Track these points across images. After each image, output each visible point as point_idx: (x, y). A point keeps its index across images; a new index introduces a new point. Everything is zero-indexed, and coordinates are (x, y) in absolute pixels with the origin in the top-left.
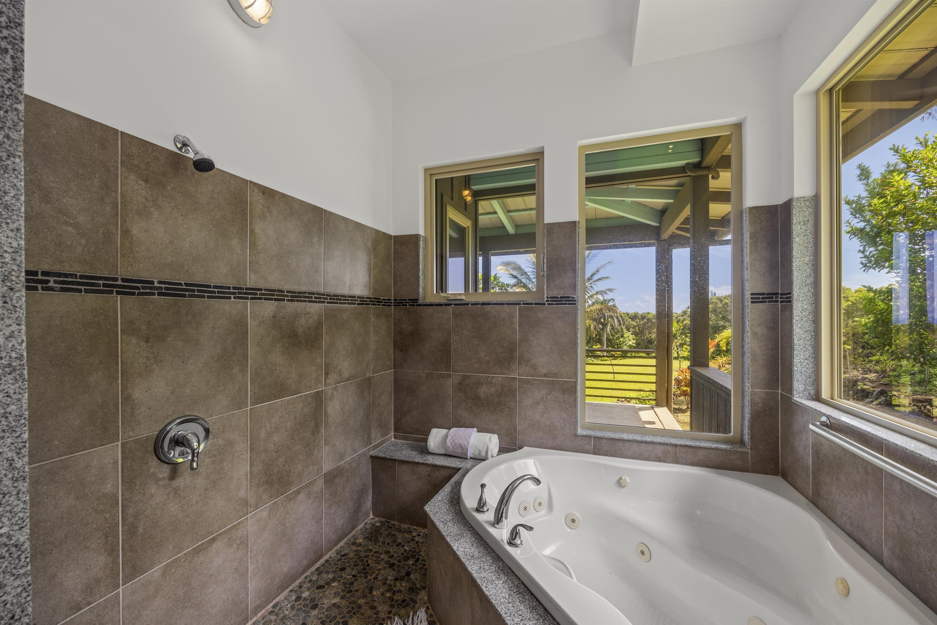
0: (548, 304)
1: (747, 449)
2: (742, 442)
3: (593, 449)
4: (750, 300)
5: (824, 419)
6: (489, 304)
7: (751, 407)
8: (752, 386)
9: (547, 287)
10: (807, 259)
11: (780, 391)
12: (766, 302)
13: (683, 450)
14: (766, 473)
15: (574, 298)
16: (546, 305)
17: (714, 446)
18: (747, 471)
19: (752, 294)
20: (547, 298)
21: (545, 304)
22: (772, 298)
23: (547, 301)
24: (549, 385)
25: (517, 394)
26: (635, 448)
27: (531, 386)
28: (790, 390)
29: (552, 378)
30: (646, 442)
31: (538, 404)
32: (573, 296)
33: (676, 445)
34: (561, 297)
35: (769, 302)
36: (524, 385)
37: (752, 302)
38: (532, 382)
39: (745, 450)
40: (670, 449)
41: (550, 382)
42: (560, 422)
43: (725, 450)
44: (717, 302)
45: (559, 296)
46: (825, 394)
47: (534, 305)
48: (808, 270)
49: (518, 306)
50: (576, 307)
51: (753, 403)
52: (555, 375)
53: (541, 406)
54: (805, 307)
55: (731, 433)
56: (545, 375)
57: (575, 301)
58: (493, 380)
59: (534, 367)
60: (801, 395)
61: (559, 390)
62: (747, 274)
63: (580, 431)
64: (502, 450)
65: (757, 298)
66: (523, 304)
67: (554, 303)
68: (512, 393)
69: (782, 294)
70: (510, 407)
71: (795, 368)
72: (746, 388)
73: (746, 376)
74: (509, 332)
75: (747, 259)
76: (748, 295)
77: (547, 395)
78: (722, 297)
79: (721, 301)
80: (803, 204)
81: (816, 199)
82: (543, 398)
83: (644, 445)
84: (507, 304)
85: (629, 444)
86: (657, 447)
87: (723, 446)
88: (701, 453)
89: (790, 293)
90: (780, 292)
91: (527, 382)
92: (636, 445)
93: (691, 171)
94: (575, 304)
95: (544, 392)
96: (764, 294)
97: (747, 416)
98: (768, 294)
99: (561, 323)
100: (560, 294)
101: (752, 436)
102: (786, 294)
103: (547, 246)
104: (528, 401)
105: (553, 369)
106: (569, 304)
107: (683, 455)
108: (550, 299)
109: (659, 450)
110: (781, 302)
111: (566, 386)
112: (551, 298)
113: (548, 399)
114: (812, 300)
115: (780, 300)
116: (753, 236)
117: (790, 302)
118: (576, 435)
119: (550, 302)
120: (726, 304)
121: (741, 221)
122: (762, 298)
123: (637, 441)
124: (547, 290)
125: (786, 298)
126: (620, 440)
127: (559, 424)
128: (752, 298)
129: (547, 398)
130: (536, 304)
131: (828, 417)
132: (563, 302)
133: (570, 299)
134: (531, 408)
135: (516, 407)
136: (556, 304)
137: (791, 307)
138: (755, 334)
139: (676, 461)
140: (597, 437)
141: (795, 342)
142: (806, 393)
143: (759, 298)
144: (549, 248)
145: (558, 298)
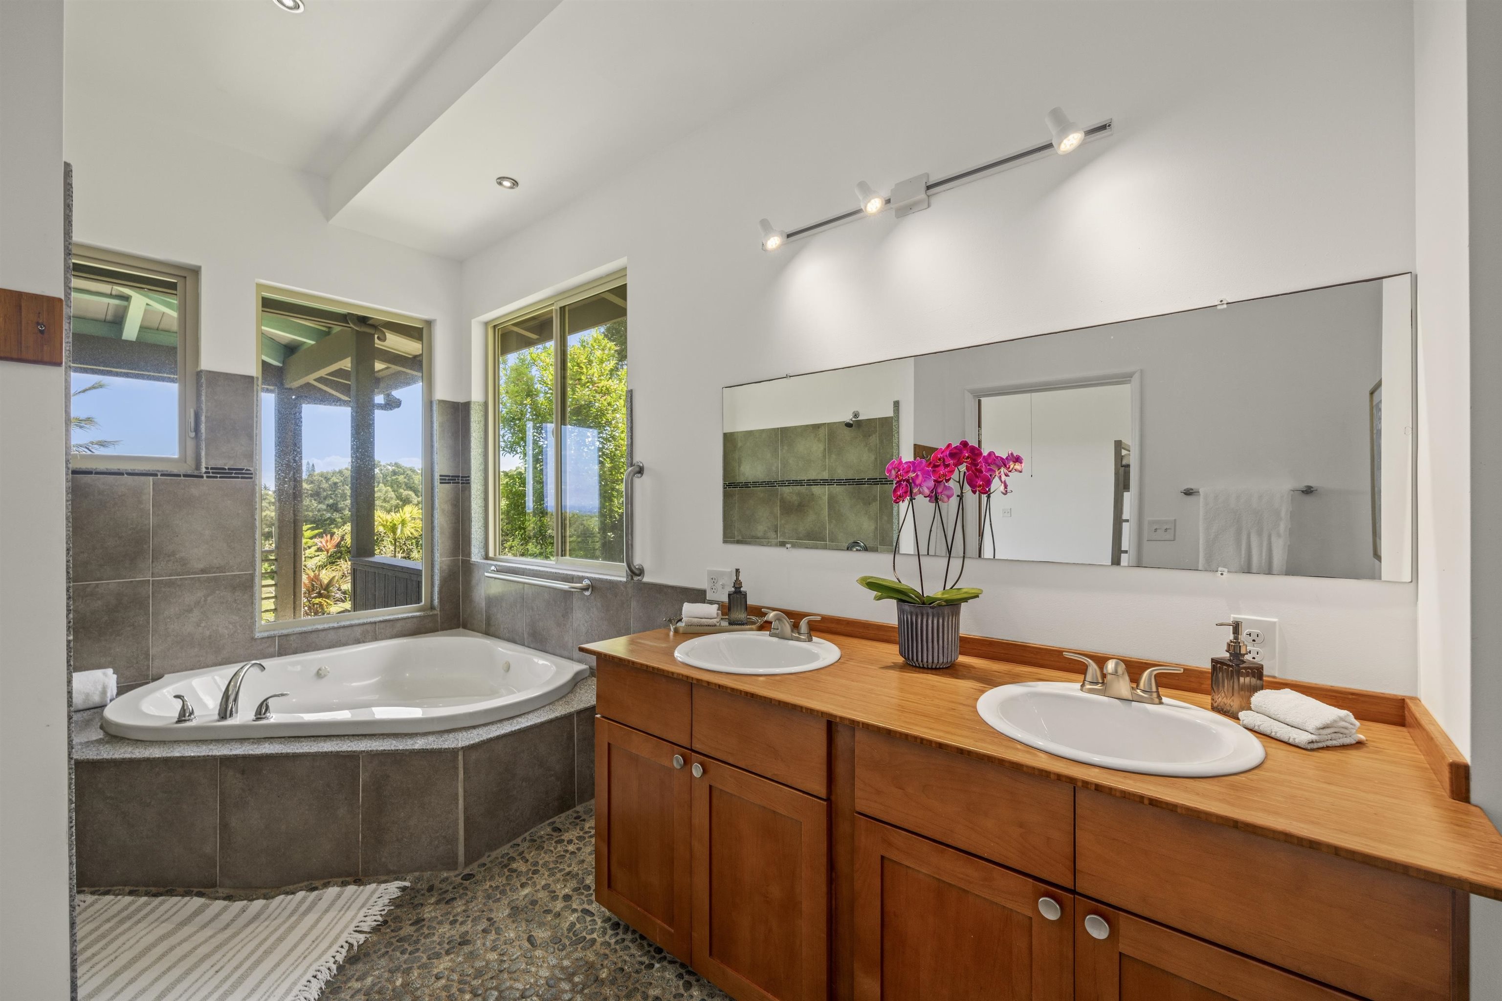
0: (208, 477)
1: (437, 612)
2: (432, 608)
3: (278, 650)
4: (439, 481)
5: (493, 568)
6: (90, 473)
7: (440, 574)
8: (441, 555)
9: (207, 454)
10: (480, 450)
11: (461, 557)
12: (450, 483)
13: (382, 625)
14: (451, 629)
15: (249, 470)
16: (205, 478)
17: (410, 615)
18: (438, 631)
19: (441, 476)
20: (207, 468)
21: (202, 477)
22: (455, 480)
23: (206, 473)
24: (209, 583)
25: (149, 603)
26: (332, 635)
27: (177, 589)
28: (469, 554)
29: (214, 573)
30: (344, 627)
31: (190, 611)
32: (248, 468)
33: (375, 623)
34: (229, 469)
35: (453, 483)
36: (163, 589)
37: (441, 483)
38: (179, 583)
39: (435, 612)
40: (368, 627)
41: (209, 580)
42: (227, 628)
43: (420, 617)
44: (322, 481)
45: (227, 468)
46: (491, 554)
47: (182, 478)
48: (481, 459)
49: (151, 478)
50: (254, 482)
51: (441, 571)
52: (221, 569)
53: (196, 614)
54: (479, 488)
55: (421, 602)
56: (203, 571)
57: (252, 474)
58: (97, 589)
59: (184, 562)
60: (477, 556)
61: (226, 588)
62: (437, 458)
63: (258, 635)
64: (122, 690)
65: (444, 480)
66: (162, 475)
67: (219, 476)
68: (140, 603)
69: (462, 477)
70: (136, 624)
71: (473, 536)
72: (436, 558)
73: (436, 548)
74: (134, 515)
75: (436, 445)
76: (437, 477)
77: (206, 597)
78: (327, 473)
79: (327, 479)
80: (477, 407)
81: (486, 404)
82: (199, 602)
83: (341, 630)
84: (129, 474)
85: (324, 633)
86: (356, 629)
87: (418, 614)
88: (399, 625)
89: (469, 477)
90: (461, 475)
91: (170, 584)
92: (332, 632)
93: (354, 324)
94: (251, 478)
95: (200, 594)
96: (449, 476)
97: (437, 583)
98: (452, 476)
99: (229, 502)
100: (228, 464)
101: (441, 599)
102: (466, 477)
103: (206, 400)
104: (172, 610)
105: (215, 561)
106: (242, 478)
107: (382, 631)
108: (211, 471)
109: (358, 631)
110: (462, 483)
111: (238, 580)
112: (212, 468)
113: (209, 601)
114: (483, 482)
115: (460, 482)
116: (441, 425)
117: (469, 483)
118: (253, 639)
119: (211, 475)
120: (335, 484)
121: (431, 410)
122: (448, 480)
123: (334, 628)
124: (206, 458)
125: (466, 480)
126: (314, 631)
127: (226, 631)
128: (441, 479)
129: (205, 600)
130: (185, 476)
131: (495, 566)
132: (233, 475)
133: (244, 471)
134: (178, 618)
135: (148, 623)
136: (220, 477)
137: (470, 488)
138: (443, 511)
139: (376, 639)
140: (283, 635)
141: (473, 515)
142: (480, 555)
143: (445, 479)
144: (209, 404)
145: (225, 469)
